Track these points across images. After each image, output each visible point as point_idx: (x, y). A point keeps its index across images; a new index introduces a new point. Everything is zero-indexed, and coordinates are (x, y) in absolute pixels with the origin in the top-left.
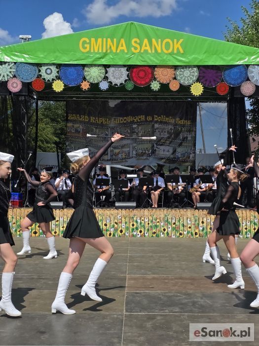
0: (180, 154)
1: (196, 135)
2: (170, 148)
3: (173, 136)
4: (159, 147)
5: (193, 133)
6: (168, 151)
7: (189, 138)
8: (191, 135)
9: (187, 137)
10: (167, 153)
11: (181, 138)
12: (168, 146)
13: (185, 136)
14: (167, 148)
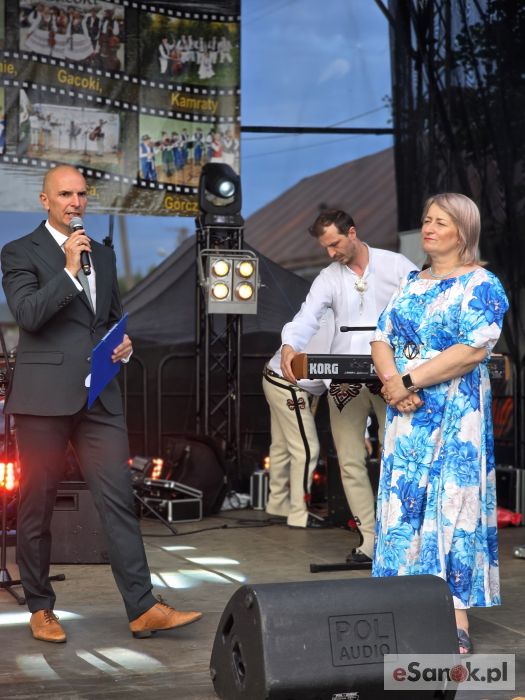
0: (157, 151)
1: (237, 55)
2: (105, 116)
3: (120, 55)
4: (46, 109)
5: (225, 45)
6: (98, 135)
7: (205, 73)
8: (213, 55)
9: (194, 67)
10: (93, 146)
11: (164, 68)
12: (96, 105)
13: (186, 57)
14: (88, 118)
